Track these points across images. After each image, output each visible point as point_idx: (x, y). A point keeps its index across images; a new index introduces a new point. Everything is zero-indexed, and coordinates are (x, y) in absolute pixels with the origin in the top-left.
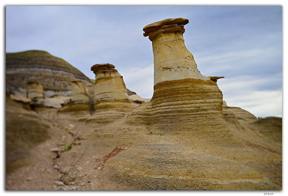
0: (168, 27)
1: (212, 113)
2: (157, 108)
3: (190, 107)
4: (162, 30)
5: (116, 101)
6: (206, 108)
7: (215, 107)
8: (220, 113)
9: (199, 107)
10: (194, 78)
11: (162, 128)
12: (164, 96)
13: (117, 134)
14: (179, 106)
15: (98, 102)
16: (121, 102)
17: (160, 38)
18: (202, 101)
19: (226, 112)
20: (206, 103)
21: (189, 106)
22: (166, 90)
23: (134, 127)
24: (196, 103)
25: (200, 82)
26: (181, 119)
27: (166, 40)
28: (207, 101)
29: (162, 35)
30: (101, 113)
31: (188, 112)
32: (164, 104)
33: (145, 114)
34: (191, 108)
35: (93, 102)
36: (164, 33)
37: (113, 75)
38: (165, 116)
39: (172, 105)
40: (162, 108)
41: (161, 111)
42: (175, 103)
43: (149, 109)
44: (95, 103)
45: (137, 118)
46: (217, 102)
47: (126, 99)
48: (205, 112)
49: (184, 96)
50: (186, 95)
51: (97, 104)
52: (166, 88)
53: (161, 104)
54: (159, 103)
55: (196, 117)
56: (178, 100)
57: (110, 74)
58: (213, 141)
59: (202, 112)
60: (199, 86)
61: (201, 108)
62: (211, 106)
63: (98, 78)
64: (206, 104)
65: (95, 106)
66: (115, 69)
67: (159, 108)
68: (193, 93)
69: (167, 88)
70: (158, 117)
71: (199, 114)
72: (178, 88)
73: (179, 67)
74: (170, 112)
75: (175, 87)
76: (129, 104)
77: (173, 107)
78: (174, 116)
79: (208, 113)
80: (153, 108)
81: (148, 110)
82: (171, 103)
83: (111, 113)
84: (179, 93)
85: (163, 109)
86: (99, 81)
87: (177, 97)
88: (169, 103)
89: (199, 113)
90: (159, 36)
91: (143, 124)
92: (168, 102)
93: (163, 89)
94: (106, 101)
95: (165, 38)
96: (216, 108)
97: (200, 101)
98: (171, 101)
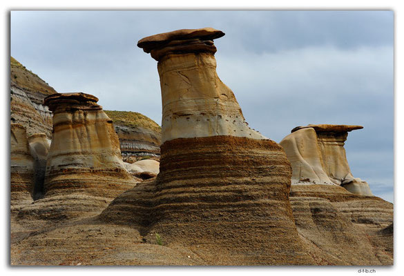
0: (183, 44)
1: (265, 204)
2: (163, 191)
3: (225, 191)
4: (171, 48)
5: (93, 172)
6: (254, 193)
7: (271, 193)
8: (282, 205)
9: (240, 192)
10: (234, 135)
11: (167, 232)
12: (177, 167)
13: (72, 239)
14: (204, 189)
15: (55, 173)
16: (104, 174)
17: (169, 61)
18: (248, 179)
19: (318, 204)
20: (256, 183)
21: (223, 188)
22: (180, 155)
23: (112, 228)
24: (236, 183)
25: (244, 142)
26: (205, 214)
27: (178, 65)
28: (257, 180)
29: (173, 55)
30: (54, 198)
31: (219, 200)
32: (176, 183)
33: (139, 203)
34: (225, 194)
35: (44, 172)
36: (175, 52)
37: (90, 117)
38: (176, 208)
39: (191, 186)
40: (172, 190)
41: (170, 196)
42: (196, 181)
43: (150, 191)
44: (47, 174)
45: (122, 209)
46: (277, 183)
47: (117, 170)
48: (252, 202)
49: (212, 169)
50: (218, 166)
51: (51, 177)
52: (180, 151)
53: (171, 184)
54: (168, 182)
55: (234, 211)
56: (202, 177)
57: (85, 115)
58: (257, 258)
59: (246, 202)
60: (243, 150)
61: (245, 194)
62: (264, 190)
63: (56, 121)
64: (256, 187)
65: (46, 182)
66: (98, 103)
67: (166, 191)
68: (229, 163)
69: (182, 152)
70: (163, 209)
71: (239, 206)
72: (203, 154)
73: (203, 114)
74: (186, 199)
75: (195, 151)
76: (121, 180)
77: (192, 189)
78: (193, 207)
79: (258, 205)
80: (158, 190)
81: (146, 194)
82: (189, 181)
83: (74, 199)
84: (204, 163)
85: (174, 193)
86: (60, 128)
87: (200, 170)
88: (185, 181)
89: (241, 203)
90: (166, 57)
91: (134, 222)
92: (185, 179)
93: (174, 153)
94: (70, 172)
95: (176, 61)
96: (275, 195)
97: (245, 179)
98: (190, 178)
